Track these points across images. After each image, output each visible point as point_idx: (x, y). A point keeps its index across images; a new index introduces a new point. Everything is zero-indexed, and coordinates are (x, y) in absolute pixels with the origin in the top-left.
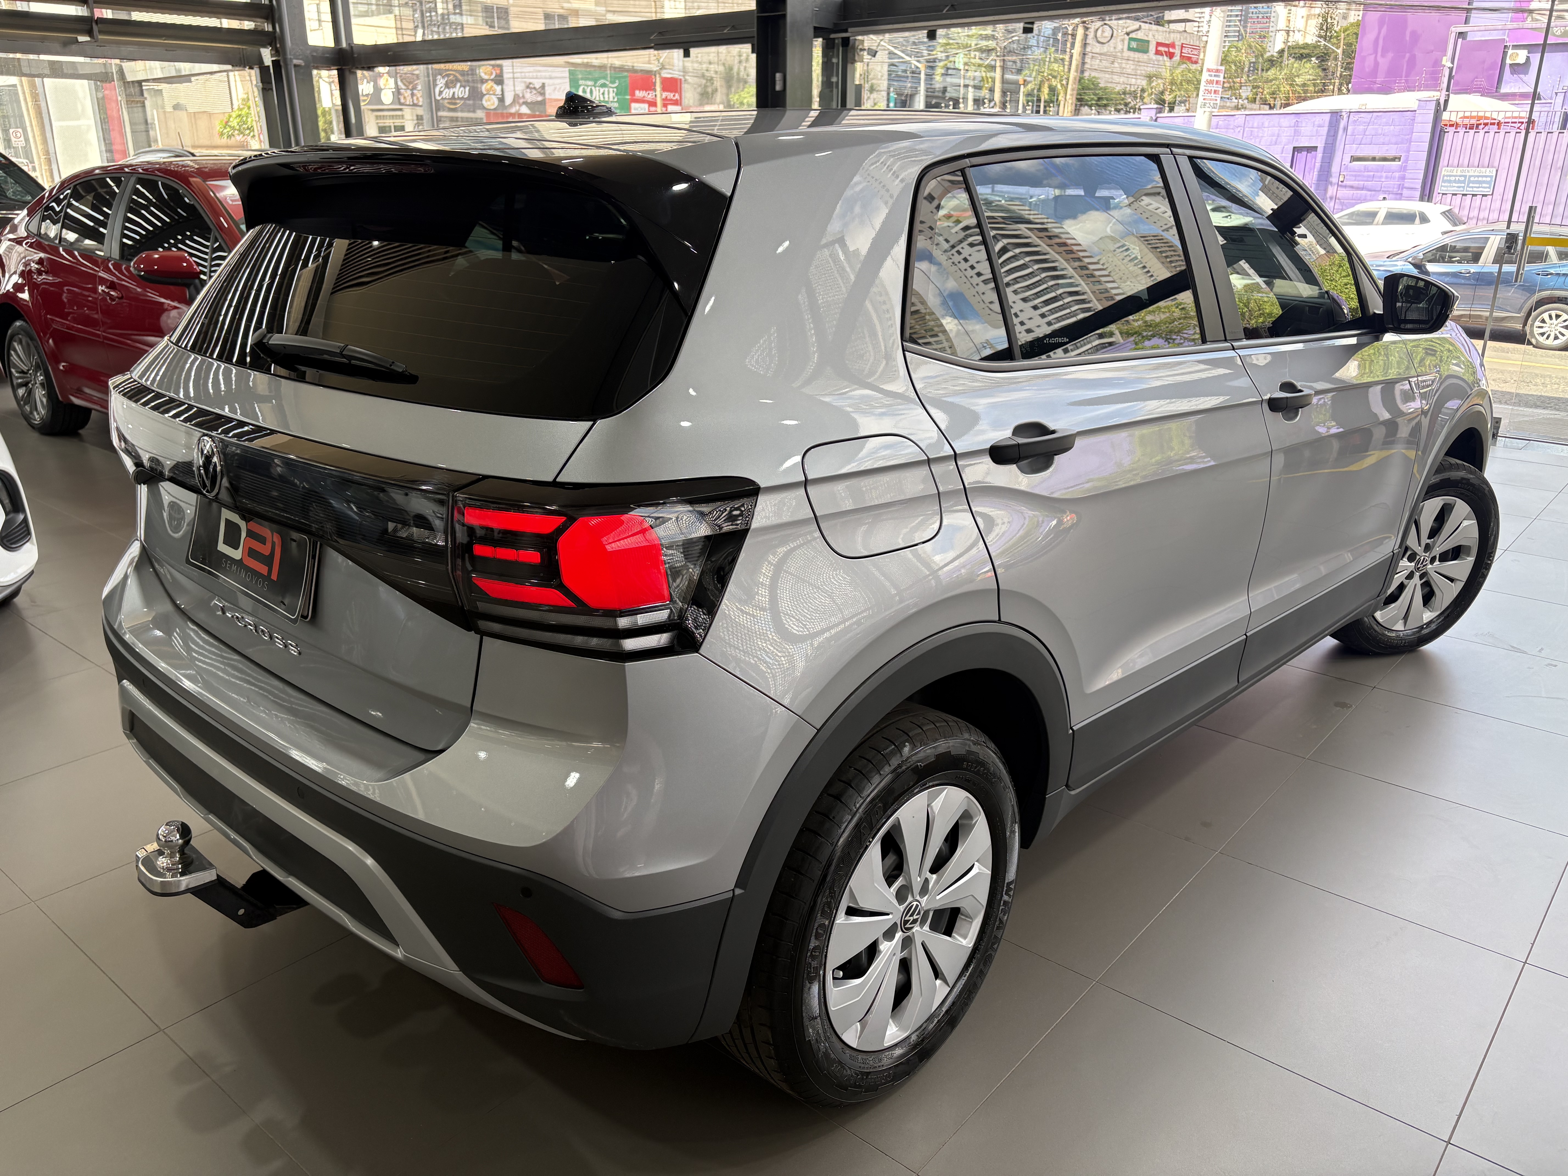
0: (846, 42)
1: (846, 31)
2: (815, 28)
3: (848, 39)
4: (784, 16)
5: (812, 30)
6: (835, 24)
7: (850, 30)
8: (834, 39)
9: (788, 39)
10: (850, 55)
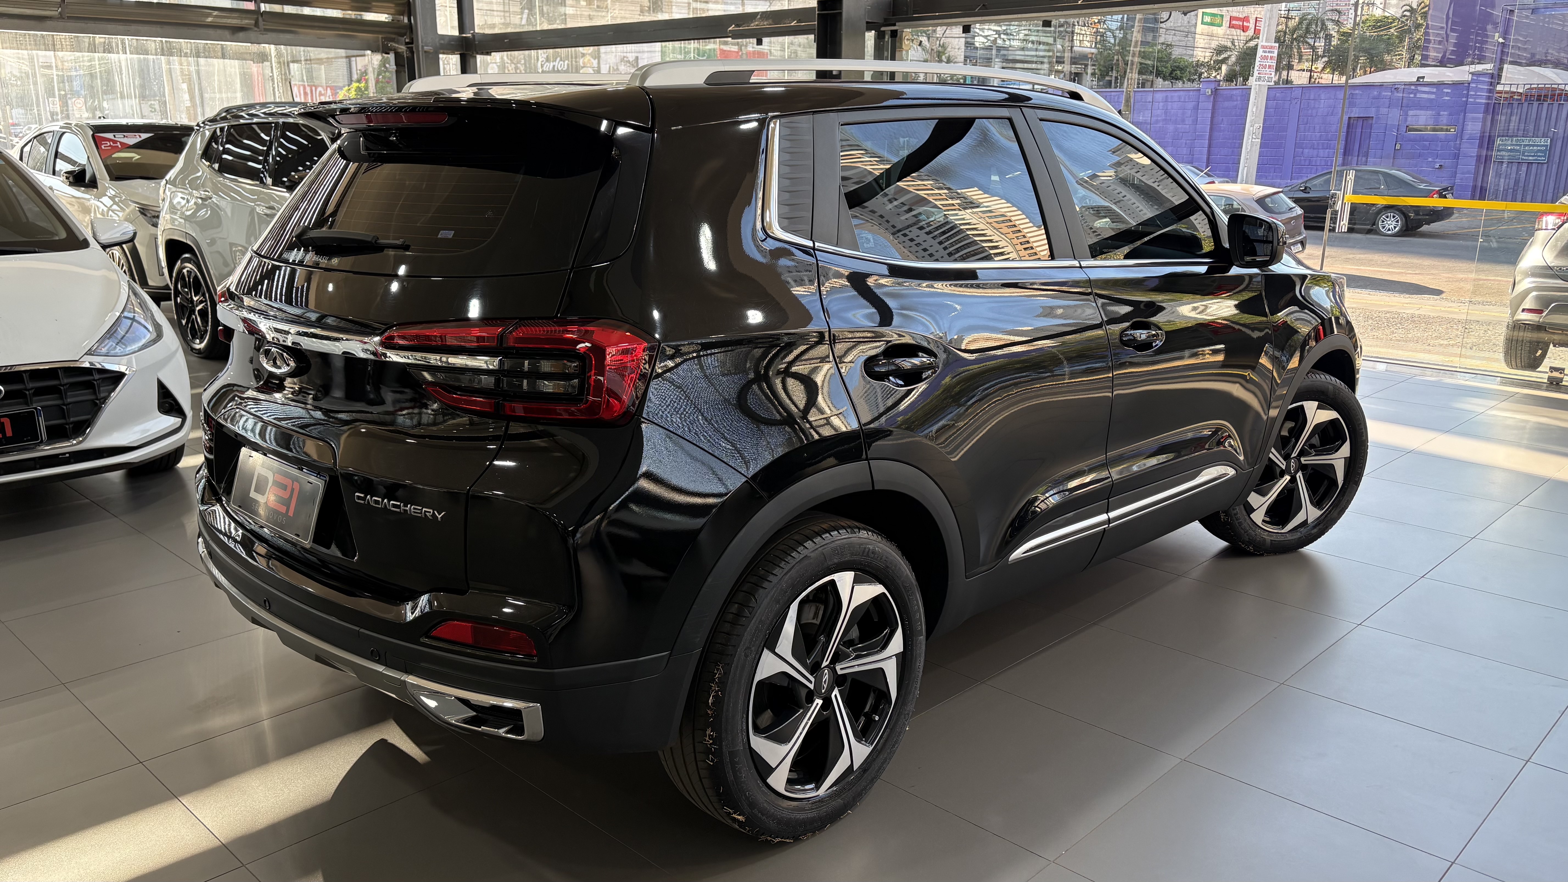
0: (894, 34)
1: (894, 25)
2: (867, 23)
3: (896, 31)
4: (841, 14)
5: (865, 25)
6: (885, 20)
7: (897, 24)
8: (884, 31)
9: (843, 32)
10: (898, 44)
